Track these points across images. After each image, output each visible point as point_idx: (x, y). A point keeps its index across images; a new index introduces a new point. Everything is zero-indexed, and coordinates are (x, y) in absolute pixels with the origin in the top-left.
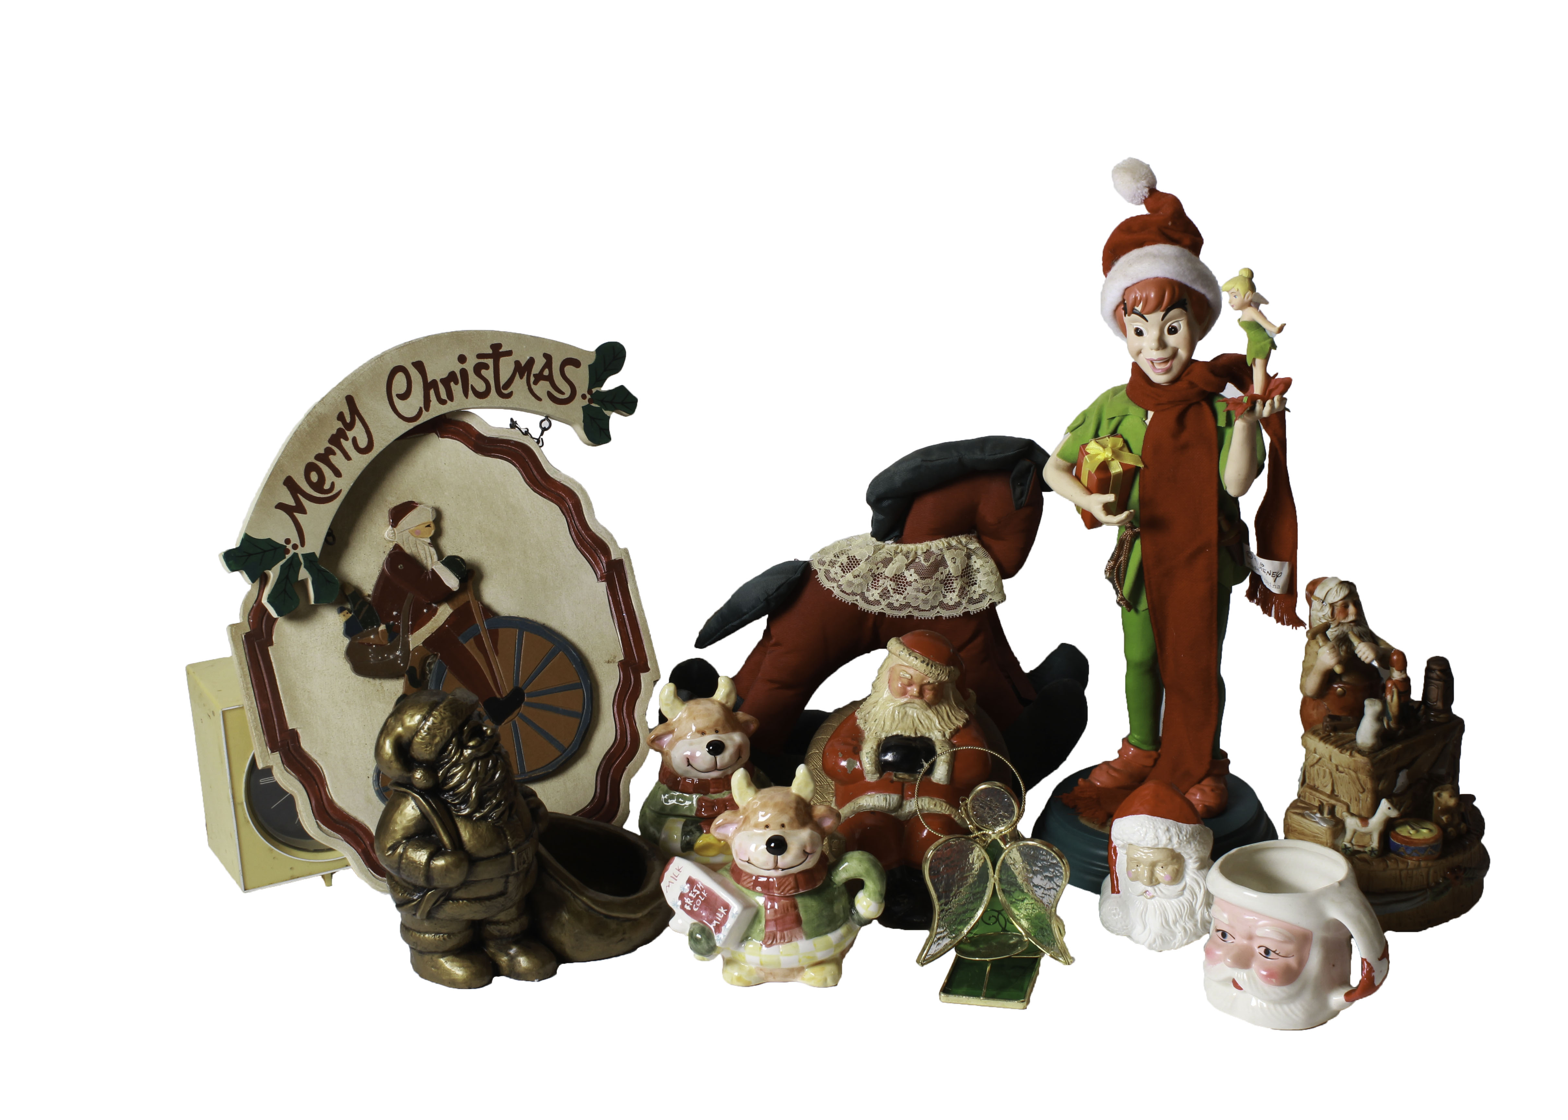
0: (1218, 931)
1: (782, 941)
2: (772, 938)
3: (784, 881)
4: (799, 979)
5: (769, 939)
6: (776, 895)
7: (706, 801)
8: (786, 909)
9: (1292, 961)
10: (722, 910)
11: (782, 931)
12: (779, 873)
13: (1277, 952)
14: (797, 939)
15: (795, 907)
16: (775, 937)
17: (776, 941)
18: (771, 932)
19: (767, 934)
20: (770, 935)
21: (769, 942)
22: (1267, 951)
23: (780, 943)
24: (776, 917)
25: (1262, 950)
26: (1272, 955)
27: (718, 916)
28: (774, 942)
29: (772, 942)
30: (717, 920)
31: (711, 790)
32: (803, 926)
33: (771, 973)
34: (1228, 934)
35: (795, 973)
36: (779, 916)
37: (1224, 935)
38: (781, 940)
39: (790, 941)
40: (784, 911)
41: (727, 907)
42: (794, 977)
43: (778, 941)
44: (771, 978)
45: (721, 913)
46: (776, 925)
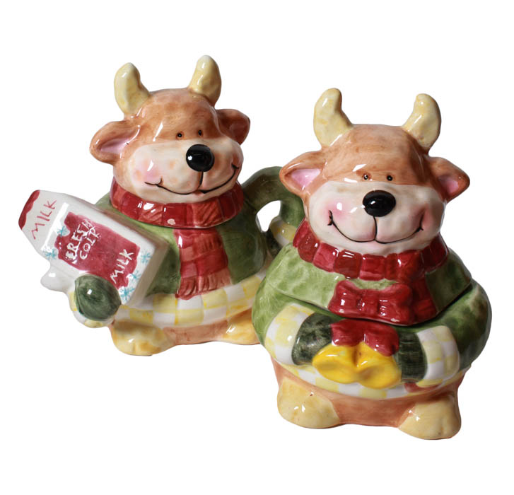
1: (205, 289)
2: (191, 285)
3: (206, 207)
4: (219, 337)
5: (187, 288)
6: (196, 227)
7: (350, 289)
8: (208, 245)
10: (126, 254)
11: (204, 275)
12: (202, 197)
14: (223, 285)
15: (218, 241)
16: (195, 284)
17: (197, 290)
18: (190, 278)
19: (185, 282)
20: (189, 283)
21: (188, 292)
23: (202, 291)
24: (196, 257)
27: (119, 263)
28: (194, 292)
29: (192, 291)
30: (120, 269)
31: (362, 273)
32: (230, 266)
33: (185, 334)
35: (216, 330)
36: (200, 255)
38: (203, 287)
39: (215, 289)
40: (207, 248)
41: (133, 249)
42: (214, 335)
43: (200, 289)
44: (185, 339)
45: (125, 259)
46: (197, 268)
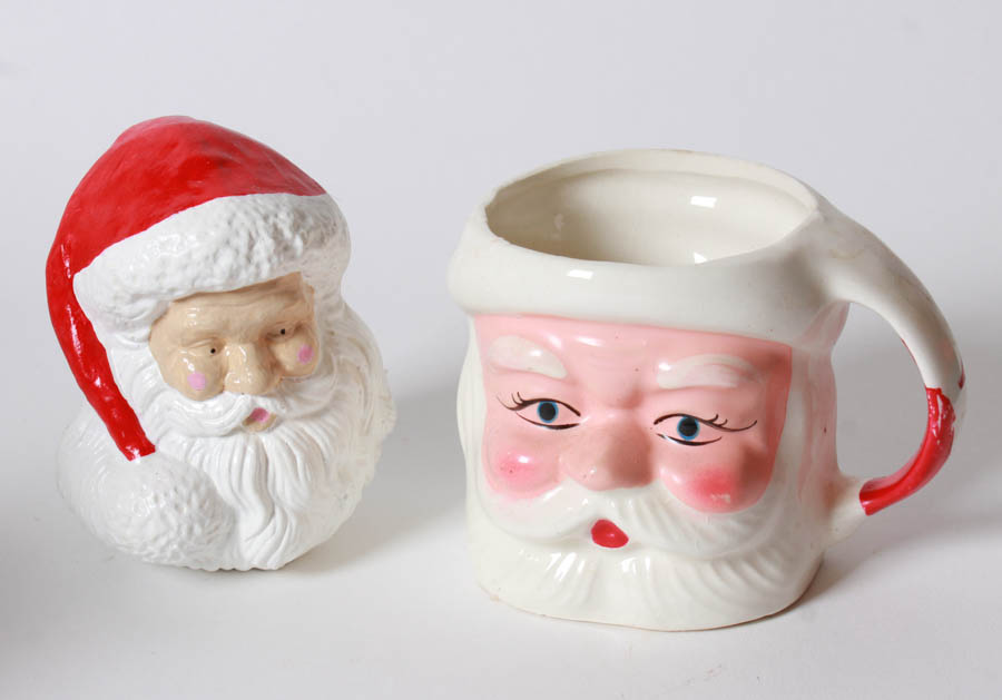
0: (525, 404)
9: (753, 437)
13: (717, 422)
22: (689, 426)
25: (672, 426)
26: (704, 432)
34: (559, 406)
37: (548, 409)
